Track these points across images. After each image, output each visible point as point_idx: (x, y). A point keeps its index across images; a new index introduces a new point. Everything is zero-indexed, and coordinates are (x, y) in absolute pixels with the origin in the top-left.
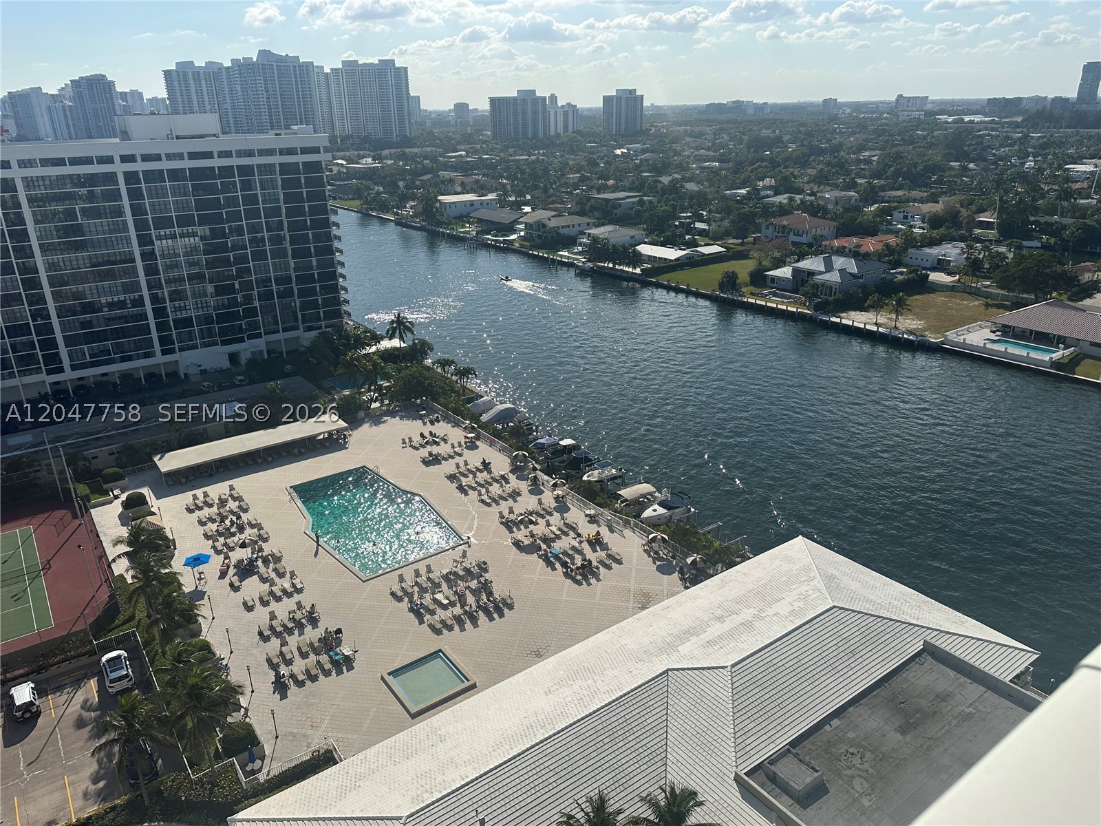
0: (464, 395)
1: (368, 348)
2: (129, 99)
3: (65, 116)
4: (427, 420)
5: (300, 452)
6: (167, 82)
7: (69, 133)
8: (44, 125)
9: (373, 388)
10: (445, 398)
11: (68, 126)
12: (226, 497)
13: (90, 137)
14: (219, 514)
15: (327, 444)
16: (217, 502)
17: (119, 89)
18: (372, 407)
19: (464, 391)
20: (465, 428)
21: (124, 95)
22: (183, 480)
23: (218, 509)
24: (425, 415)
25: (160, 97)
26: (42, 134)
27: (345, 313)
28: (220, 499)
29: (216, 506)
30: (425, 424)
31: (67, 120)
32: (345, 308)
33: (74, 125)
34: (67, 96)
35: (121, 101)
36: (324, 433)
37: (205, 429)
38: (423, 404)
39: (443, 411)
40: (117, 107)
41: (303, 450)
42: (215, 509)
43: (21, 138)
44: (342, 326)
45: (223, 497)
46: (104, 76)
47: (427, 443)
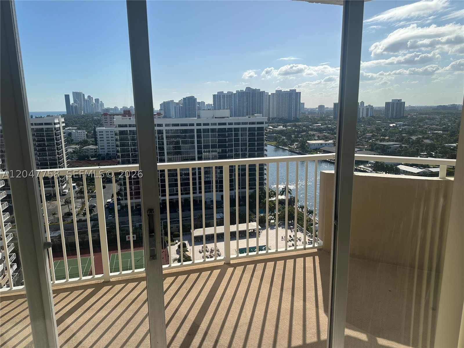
0: (310, 222)
1: (272, 198)
2: (200, 105)
3: (180, 110)
4: (293, 230)
5: (242, 236)
6: (213, 98)
7: (180, 116)
8: (172, 113)
9: (272, 214)
10: (302, 222)
11: (180, 113)
12: (213, 249)
13: (186, 117)
14: (210, 255)
15: (252, 234)
16: (210, 250)
17: (198, 101)
18: (271, 222)
19: (310, 220)
20: (309, 236)
21: (199, 103)
22: (200, 240)
23: (210, 253)
24: (292, 228)
25: (210, 104)
26: (172, 116)
27: (265, 184)
28: (211, 250)
29: (209, 252)
30: (292, 232)
31: (180, 111)
32: (265, 182)
33: (182, 113)
34: (181, 103)
35: (198, 105)
36: (251, 229)
37: (210, 222)
38: (292, 223)
39: (300, 227)
40: (196, 107)
41: (243, 235)
42: (209, 253)
43: (165, 117)
44: (263, 188)
45: (212, 249)
46: (194, 97)
47: (292, 240)
